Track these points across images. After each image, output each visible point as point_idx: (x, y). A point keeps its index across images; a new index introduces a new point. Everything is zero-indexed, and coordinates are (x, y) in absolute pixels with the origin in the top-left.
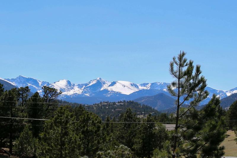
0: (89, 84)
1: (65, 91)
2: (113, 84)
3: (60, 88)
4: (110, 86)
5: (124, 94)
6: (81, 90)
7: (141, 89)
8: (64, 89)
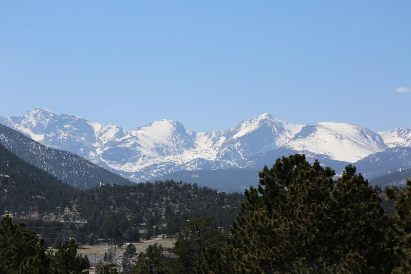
0: (237, 132)
1: (169, 154)
2: (308, 131)
3: (155, 144)
4: (297, 137)
5: (340, 160)
6: (215, 149)
7: (391, 146)
8: (167, 147)
